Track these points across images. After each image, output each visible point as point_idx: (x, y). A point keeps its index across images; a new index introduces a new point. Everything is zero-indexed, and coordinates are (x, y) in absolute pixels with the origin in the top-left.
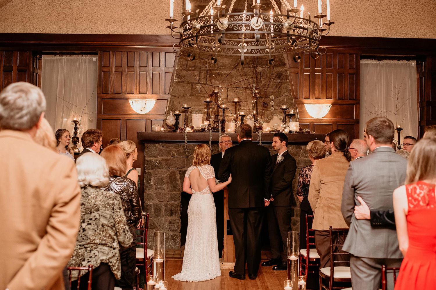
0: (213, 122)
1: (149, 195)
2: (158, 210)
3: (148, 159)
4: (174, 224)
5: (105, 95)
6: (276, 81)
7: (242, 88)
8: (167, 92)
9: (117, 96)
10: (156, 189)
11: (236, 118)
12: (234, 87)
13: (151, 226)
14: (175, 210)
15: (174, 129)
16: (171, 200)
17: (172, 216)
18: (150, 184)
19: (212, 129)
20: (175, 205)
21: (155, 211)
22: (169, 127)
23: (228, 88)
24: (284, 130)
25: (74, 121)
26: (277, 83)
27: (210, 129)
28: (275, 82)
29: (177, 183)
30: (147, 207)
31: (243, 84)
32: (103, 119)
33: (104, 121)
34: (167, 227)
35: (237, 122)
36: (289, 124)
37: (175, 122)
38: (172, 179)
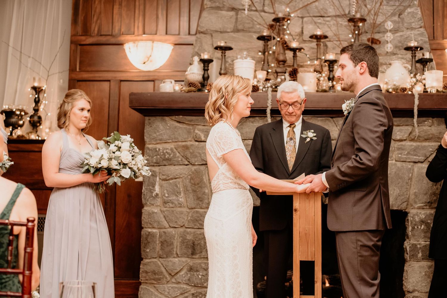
0: (276, 74)
1: (151, 214)
2: (166, 243)
3: (150, 146)
4: (197, 271)
5: (83, 38)
6: (393, 4)
7: (329, 17)
8: (193, 31)
9: (103, 39)
10: (165, 203)
11: (318, 67)
12: (315, 15)
13: (155, 274)
14: (199, 244)
15: (200, 88)
16: (193, 226)
17: (194, 257)
18: (152, 193)
19: (271, 87)
20: (200, 234)
21: (161, 245)
22: (191, 84)
23: (302, 18)
24: (413, 87)
25: (34, 88)
26: (395, 7)
27: (269, 85)
28: (391, 6)
29: (204, 192)
30: (146, 239)
31: (330, 10)
32: (79, 81)
33: (81, 83)
34: (185, 277)
35: (320, 74)
36: (423, 77)
37: (202, 77)
38: (195, 184)
